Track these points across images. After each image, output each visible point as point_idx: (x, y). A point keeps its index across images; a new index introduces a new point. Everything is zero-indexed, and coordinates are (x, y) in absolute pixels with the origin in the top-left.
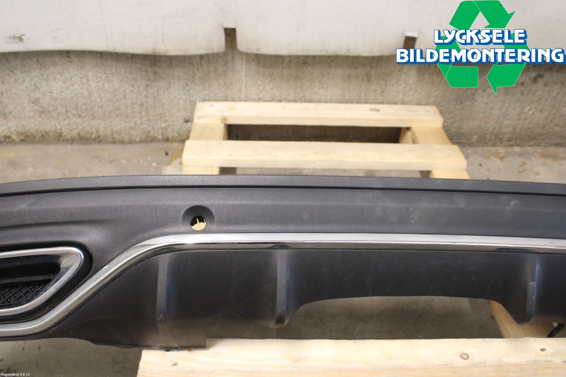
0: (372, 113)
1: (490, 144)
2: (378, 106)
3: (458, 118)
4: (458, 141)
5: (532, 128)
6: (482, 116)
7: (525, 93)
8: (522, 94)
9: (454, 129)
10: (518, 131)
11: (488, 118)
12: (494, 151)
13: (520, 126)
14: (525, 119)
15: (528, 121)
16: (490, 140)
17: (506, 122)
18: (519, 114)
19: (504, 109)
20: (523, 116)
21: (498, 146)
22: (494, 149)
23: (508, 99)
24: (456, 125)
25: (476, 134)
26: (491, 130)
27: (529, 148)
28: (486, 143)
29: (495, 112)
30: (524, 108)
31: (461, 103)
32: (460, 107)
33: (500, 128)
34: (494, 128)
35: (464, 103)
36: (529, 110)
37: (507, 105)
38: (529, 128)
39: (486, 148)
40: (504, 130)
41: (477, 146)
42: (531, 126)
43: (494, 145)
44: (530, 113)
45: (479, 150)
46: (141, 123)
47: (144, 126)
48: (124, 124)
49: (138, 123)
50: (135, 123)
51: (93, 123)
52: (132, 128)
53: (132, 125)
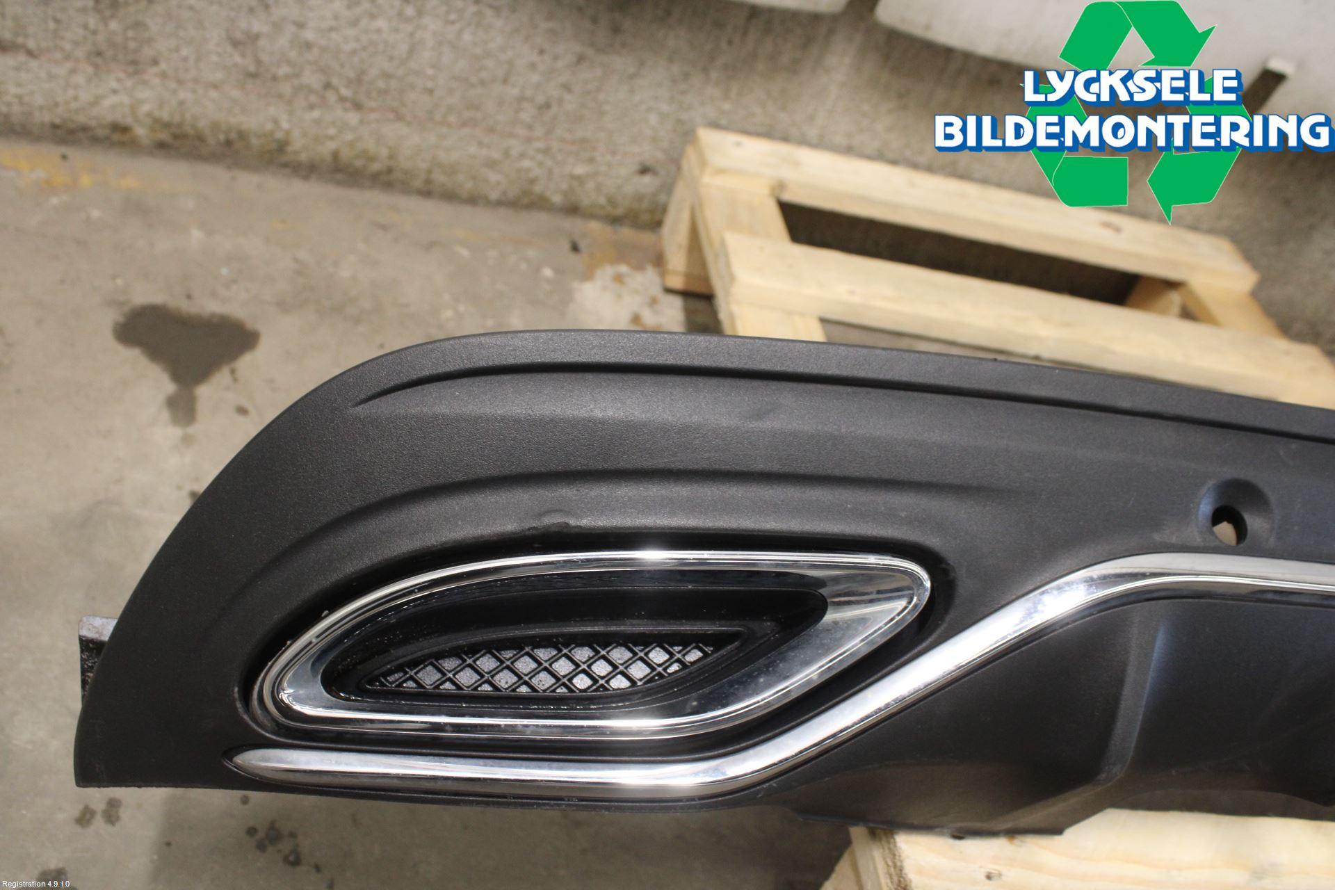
46: (522, 155)
47: (526, 163)
48: (472, 149)
49: (514, 152)
50: (507, 153)
51: (392, 131)
52: (491, 164)
53: (496, 155)
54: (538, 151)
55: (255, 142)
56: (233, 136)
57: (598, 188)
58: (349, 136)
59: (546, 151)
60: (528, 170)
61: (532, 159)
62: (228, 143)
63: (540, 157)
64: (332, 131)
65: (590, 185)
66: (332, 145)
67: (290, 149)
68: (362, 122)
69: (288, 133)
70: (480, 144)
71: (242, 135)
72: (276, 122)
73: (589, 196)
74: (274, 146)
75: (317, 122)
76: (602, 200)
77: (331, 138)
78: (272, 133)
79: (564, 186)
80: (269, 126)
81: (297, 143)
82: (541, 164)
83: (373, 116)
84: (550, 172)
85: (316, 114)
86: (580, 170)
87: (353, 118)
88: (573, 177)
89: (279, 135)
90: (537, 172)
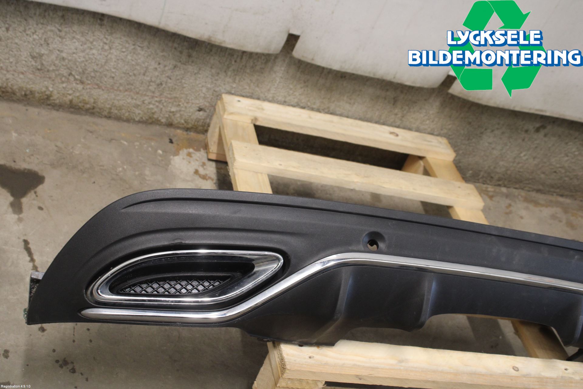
16: (483, 177)
22: (484, 187)
26: (486, 168)
27: (514, 190)
43: (485, 183)
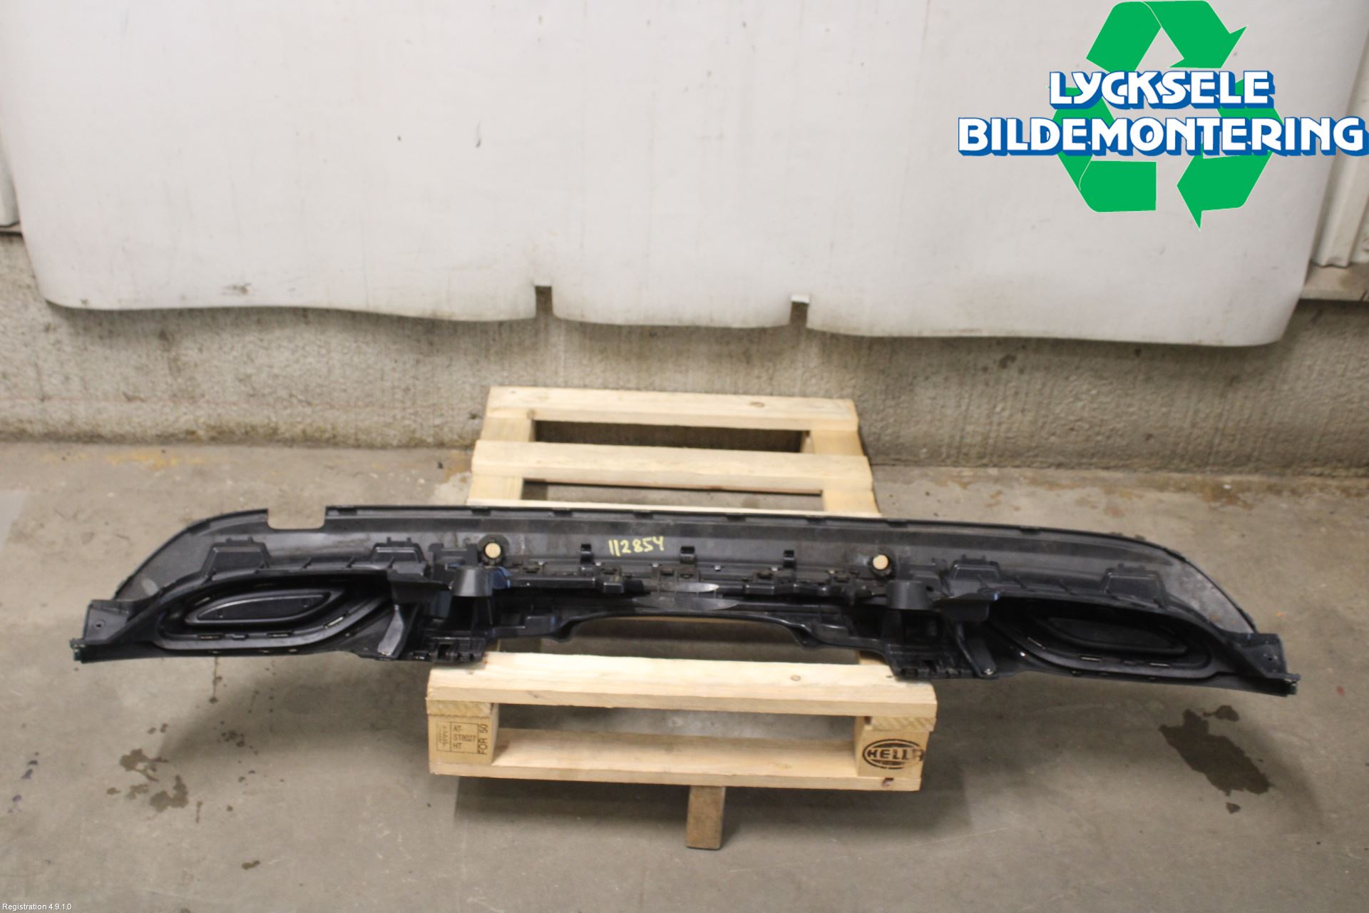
0: (754, 408)
1: (949, 462)
2: (763, 399)
3: (891, 420)
4: (897, 457)
5: (1013, 438)
6: (929, 417)
7: (991, 383)
8: (987, 384)
9: (888, 438)
10: (991, 441)
11: (940, 420)
12: (955, 474)
13: (993, 435)
14: (1000, 424)
15: (1004, 427)
16: (948, 456)
17: (970, 428)
18: (989, 416)
19: (963, 408)
20: (995, 419)
21: (964, 466)
22: (955, 471)
23: (967, 392)
24: (889, 431)
25: (925, 446)
26: (947, 440)
27: (1012, 470)
28: (943, 461)
29: (949, 412)
30: (995, 407)
31: (894, 398)
32: (893, 403)
33: (962, 437)
34: (952, 437)
35: (899, 397)
36: (1003, 409)
37: (967, 401)
38: (1008, 438)
39: (943, 469)
40: (968, 440)
41: (929, 465)
42: (1010, 435)
43: (956, 464)
44: (1006, 414)
45: (931, 471)
46: (403, 418)
47: (407, 422)
48: (376, 418)
49: (399, 416)
50: (394, 417)
51: (330, 414)
52: (388, 425)
53: (389, 420)
54: (410, 414)
55: (261, 430)
56: (249, 429)
57: (451, 430)
58: (309, 421)
59: (416, 414)
60: (409, 426)
61: (409, 419)
62: (247, 433)
63: (413, 417)
64: (299, 419)
65: (446, 429)
66: (300, 427)
67: (279, 432)
68: (313, 412)
69: (277, 423)
70: (379, 415)
71: (253, 428)
72: (269, 418)
73: (447, 436)
74: (271, 431)
75: (291, 415)
76: (456, 437)
77: (300, 423)
78: (268, 424)
79: (432, 432)
80: (266, 421)
81: (283, 428)
82: (415, 421)
83: (319, 408)
84: (421, 425)
85: (288, 411)
86: (438, 421)
87: (308, 410)
88: (436, 426)
89: (272, 425)
90: (414, 426)
